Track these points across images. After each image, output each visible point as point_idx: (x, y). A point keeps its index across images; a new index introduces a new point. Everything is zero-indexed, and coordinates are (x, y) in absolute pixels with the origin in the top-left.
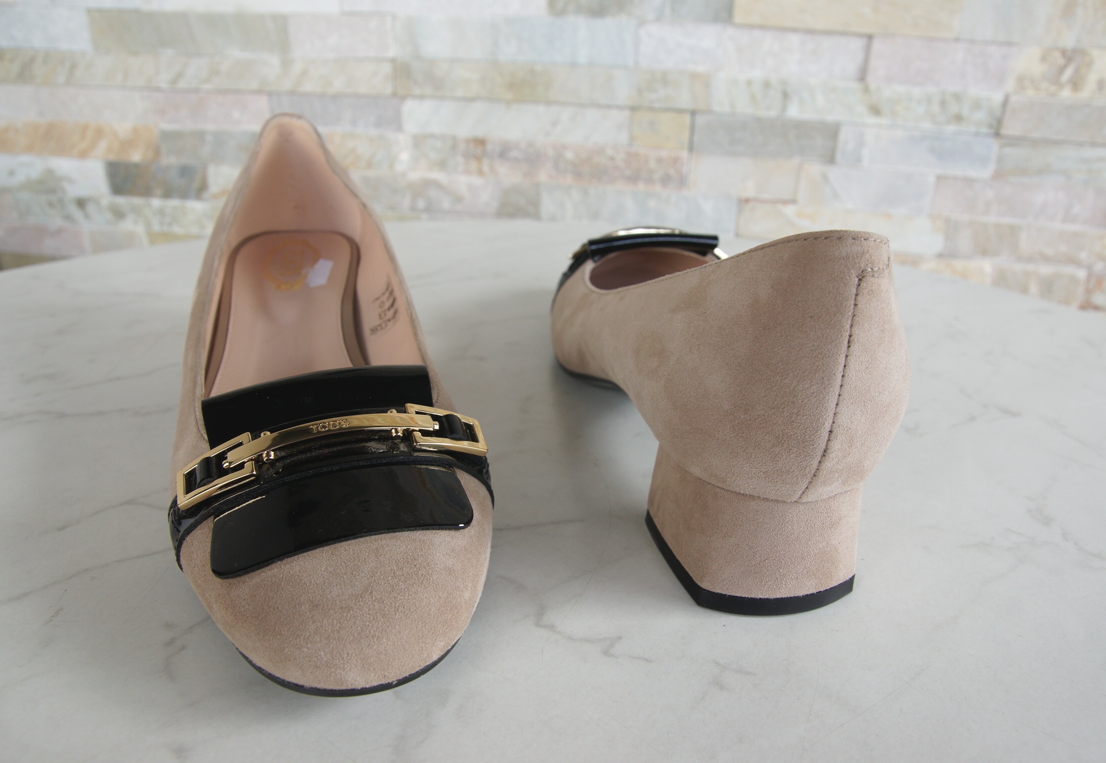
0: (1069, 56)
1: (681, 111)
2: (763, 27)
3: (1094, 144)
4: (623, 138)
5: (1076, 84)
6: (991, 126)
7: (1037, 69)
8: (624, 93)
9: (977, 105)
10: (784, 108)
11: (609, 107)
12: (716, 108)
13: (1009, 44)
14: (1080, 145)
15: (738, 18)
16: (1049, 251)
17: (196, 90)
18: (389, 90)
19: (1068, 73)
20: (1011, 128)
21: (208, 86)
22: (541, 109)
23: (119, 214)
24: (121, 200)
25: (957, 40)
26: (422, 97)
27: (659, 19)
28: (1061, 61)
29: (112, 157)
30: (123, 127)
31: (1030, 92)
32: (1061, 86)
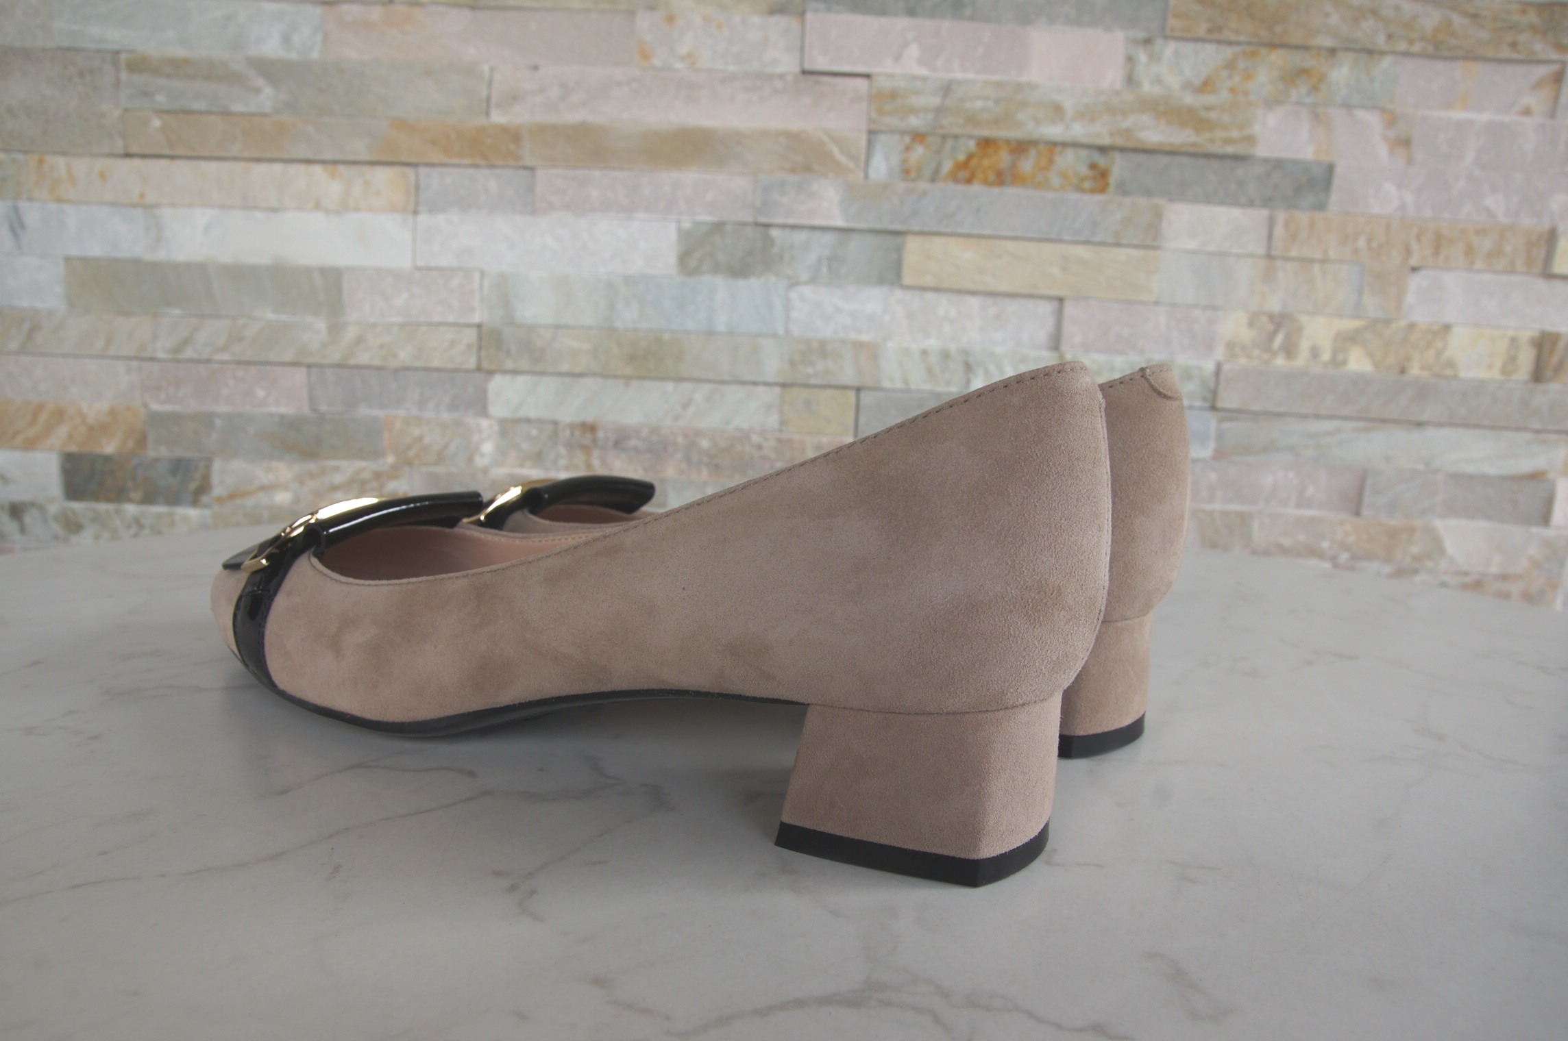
0: (1280, 321)
1: (845, 388)
2: (936, 290)
3: (1318, 417)
4: (773, 421)
5: (1289, 351)
6: (1205, 399)
7: (1246, 335)
8: (773, 365)
9: (1187, 375)
10: (968, 381)
11: (755, 384)
12: (886, 384)
13: (1214, 308)
14: (1305, 417)
15: (908, 279)
16: (1287, 542)
17: (208, 361)
18: (472, 363)
19: (1278, 341)
20: (1228, 400)
21: (226, 357)
22: (669, 386)
23: (73, 526)
24: (77, 506)
25: (1156, 303)
26: (515, 372)
27: (813, 281)
28: (1270, 327)
29: (73, 448)
30: (95, 409)
31: (1243, 361)
32: (1274, 354)
